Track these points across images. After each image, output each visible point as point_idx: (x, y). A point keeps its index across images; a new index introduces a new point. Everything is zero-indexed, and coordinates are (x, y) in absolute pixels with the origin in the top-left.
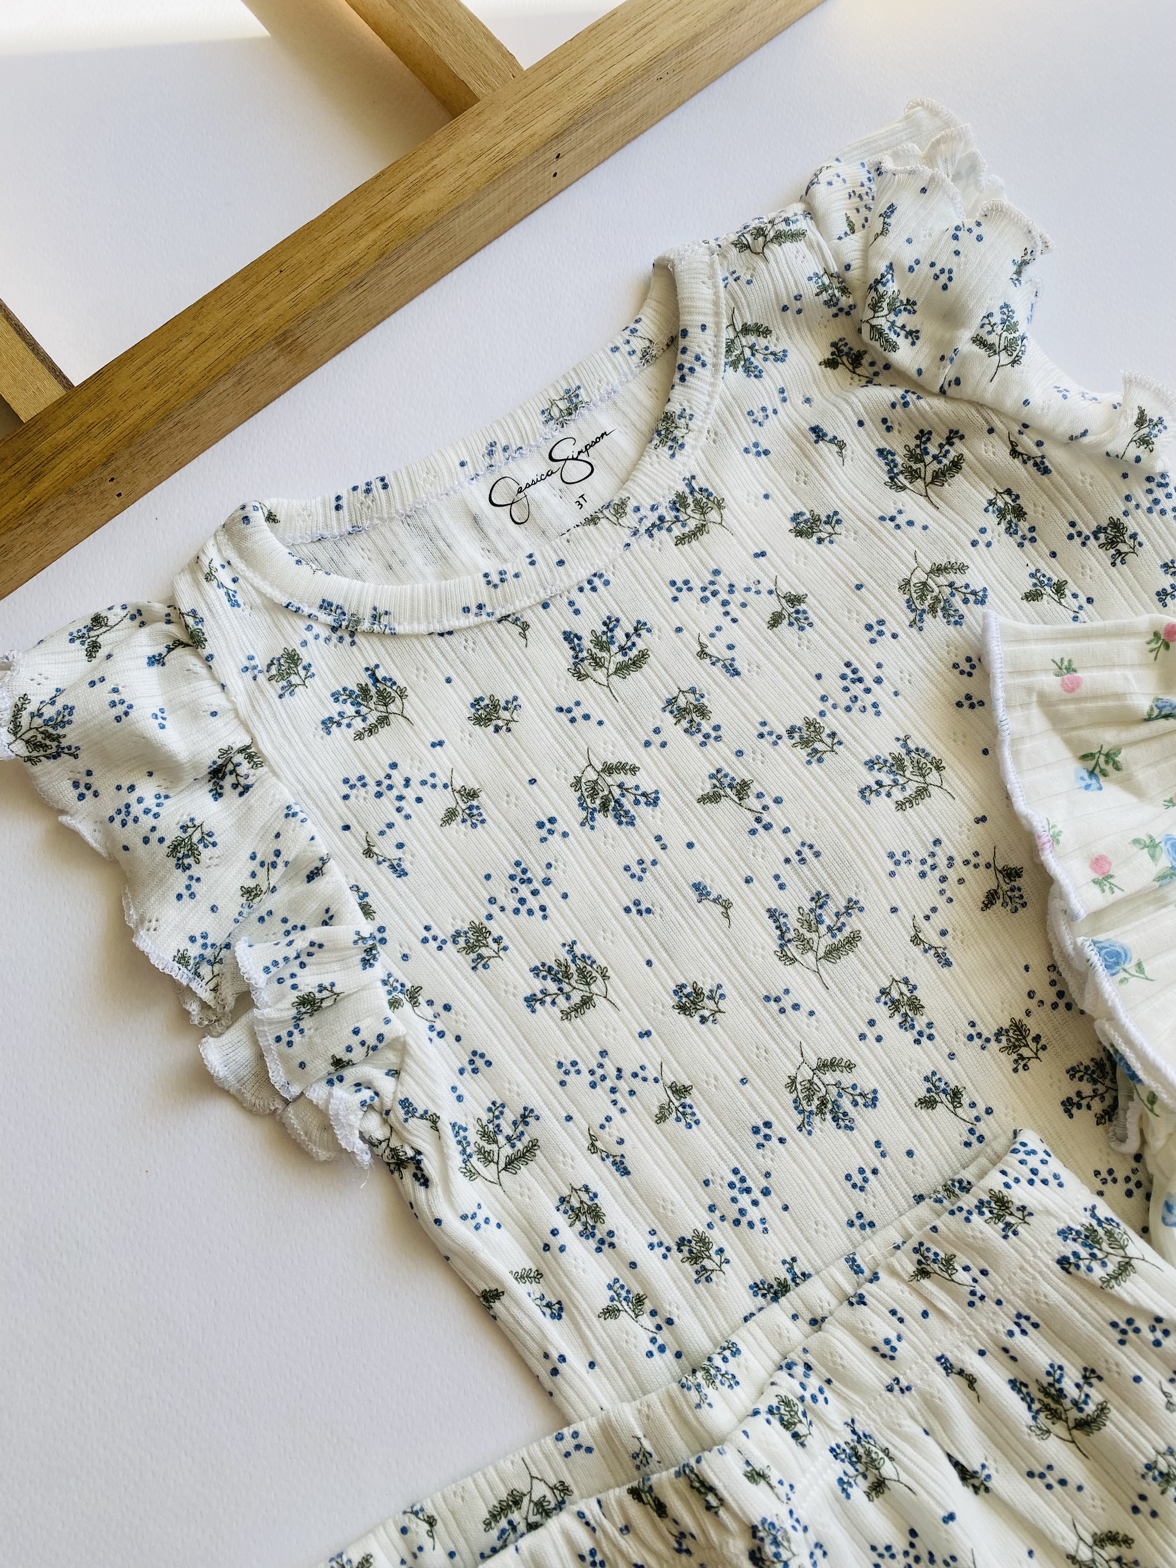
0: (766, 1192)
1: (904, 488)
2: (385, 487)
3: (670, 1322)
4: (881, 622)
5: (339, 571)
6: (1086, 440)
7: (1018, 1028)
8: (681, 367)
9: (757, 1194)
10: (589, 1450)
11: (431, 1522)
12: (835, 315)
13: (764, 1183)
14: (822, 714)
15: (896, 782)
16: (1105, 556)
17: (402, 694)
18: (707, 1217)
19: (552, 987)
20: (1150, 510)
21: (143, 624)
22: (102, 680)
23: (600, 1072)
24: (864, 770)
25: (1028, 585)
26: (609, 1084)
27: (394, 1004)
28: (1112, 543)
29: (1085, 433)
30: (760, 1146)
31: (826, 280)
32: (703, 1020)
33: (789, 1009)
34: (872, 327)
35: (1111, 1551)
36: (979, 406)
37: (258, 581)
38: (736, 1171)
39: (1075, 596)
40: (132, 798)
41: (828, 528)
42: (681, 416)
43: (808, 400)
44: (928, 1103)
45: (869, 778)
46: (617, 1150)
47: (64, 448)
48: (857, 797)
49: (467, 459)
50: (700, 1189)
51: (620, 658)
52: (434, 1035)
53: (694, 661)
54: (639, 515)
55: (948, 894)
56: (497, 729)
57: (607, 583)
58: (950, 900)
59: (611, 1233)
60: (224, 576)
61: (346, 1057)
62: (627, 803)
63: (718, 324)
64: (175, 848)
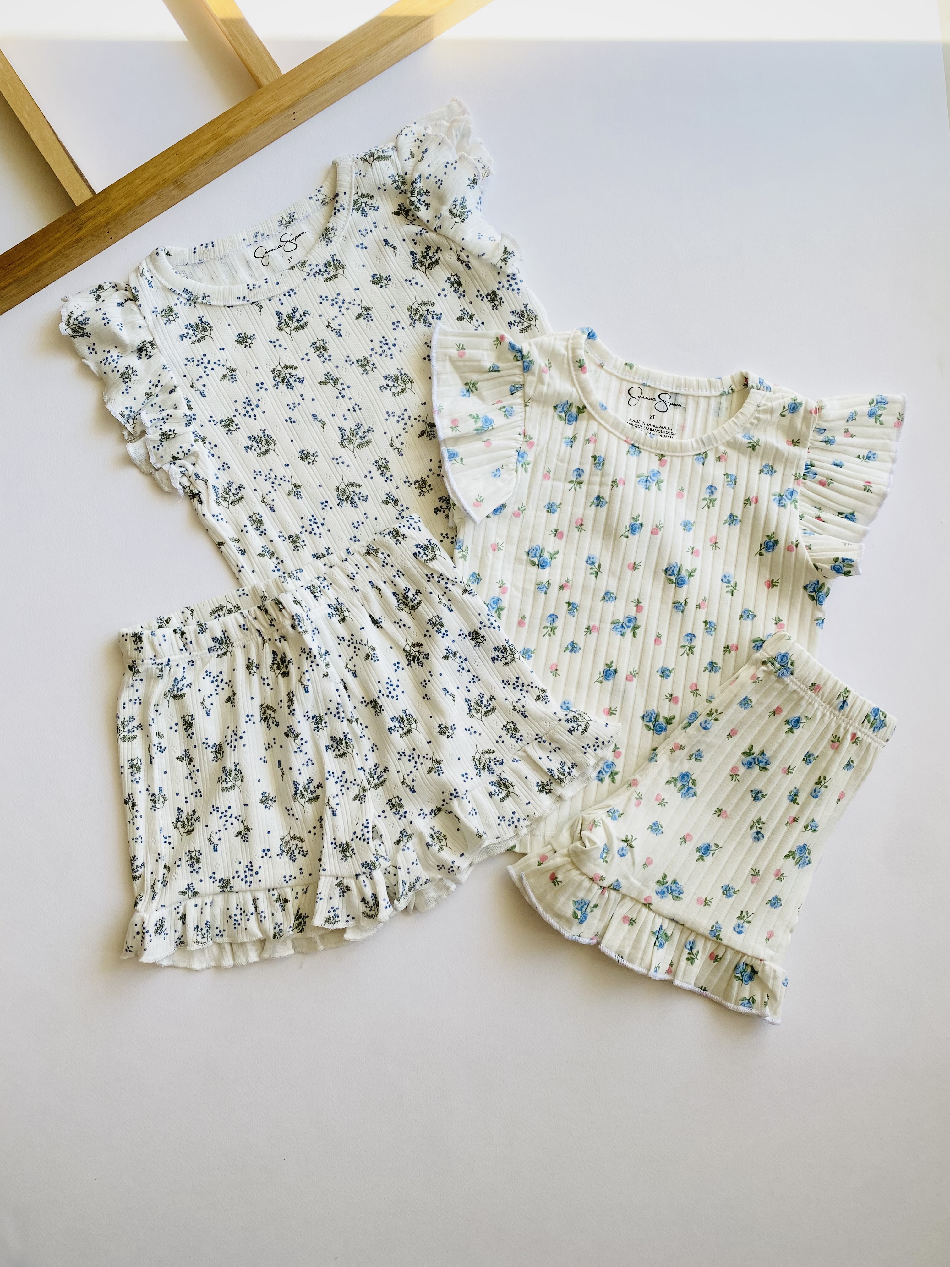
0: (323, 524)
1: (417, 269)
2: (213, 246)
3: (282, 562)
4: (399, 322)
5: (192, 278)
6: (483, 257)
7: (424, 481)
8: (335, 209)
9: (319, 525)
10: (247, 595)
11: (192, 611)
12: (400, 193)
13: (322, 521)
14: (371, 356)
15: (394, 385)
16: (490, 305)
17: (211, 328)
18: (301, 530)
19: (255, 444)
20: (508, 289)
21: (117, 290)
22: (100, 309)
23: (269, 476)
24: (383, 379)
25: (459, 314)
26: (271, 480)
27: (196, 441)
28: (492, 300)
29: (483, 254)
30: (323, 509)
31: (397, 178)
32: (309, 463)
33: (340, 463)
34: (411, 200)
35: (417, 649)
36: (447, 238)
37: (160, 278)
38: (313, 516)
39: (477, 321)
40: (109, 355)
41: (386, 282)
42: (332, 229)
43: (386, 228)
44: (386, 502)
45: (384, 383)
46: (272, 503)
47: (91, 218)
48: (379, 389)
49: (246, 237)
50: (299, 520)
51: (296, 324)
52: (210, 455)
53: (325, 328)
54: (311, 267)
55: (406, 430)
56: (246, 346)
57: (295, 293)
58: (407, 432)
59: (265, 530)
60: (148, 275)
61: (177, 456)
62: (292, 381)
63: (351, 192)
64: (122, 375)
